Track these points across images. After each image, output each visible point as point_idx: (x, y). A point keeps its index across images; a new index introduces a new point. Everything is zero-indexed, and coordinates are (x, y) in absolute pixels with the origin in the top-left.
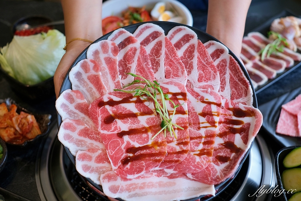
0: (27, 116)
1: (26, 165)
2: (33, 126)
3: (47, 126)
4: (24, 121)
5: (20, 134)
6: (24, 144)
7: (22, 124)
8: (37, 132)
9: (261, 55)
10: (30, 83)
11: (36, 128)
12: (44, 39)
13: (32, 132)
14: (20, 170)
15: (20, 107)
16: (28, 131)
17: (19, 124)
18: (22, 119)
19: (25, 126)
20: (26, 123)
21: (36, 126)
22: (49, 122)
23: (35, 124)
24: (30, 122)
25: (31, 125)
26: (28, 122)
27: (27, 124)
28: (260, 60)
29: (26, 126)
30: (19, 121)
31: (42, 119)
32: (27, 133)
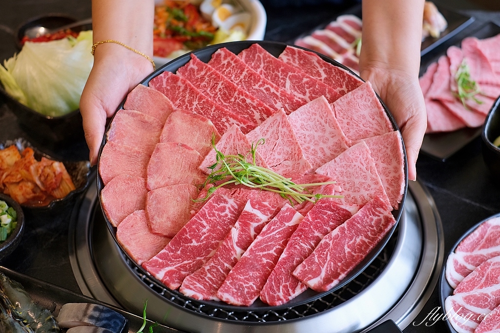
0: (52, 164)
1: (52, 240)
2: (62, 179)
3: (85, 177)
4: (48, 170)
5: (42, 191)
6: (51, 206)
7: (44, 176)
8: (69, 187)
9: (356, 48)
10: (54, 114)
11: (67, 181)
12: (73, 46)
13: (61, 187)
14: (44, 247)
15: (39, 152)
16: (55, 186)
17: (40, 176)
18: (45, 167)
19: (49, 178)
20: (52, 174)
21: (67, 179)
22: (88, 172)
23: (66, 175)
24: (57, 173)
25: (59, 177)
26: (54, 173)
27: (54, 175)
28: (355, 55)
29: (52, 179)
30: (40, 171)
31: (75, 168)
32: (54, 189)
